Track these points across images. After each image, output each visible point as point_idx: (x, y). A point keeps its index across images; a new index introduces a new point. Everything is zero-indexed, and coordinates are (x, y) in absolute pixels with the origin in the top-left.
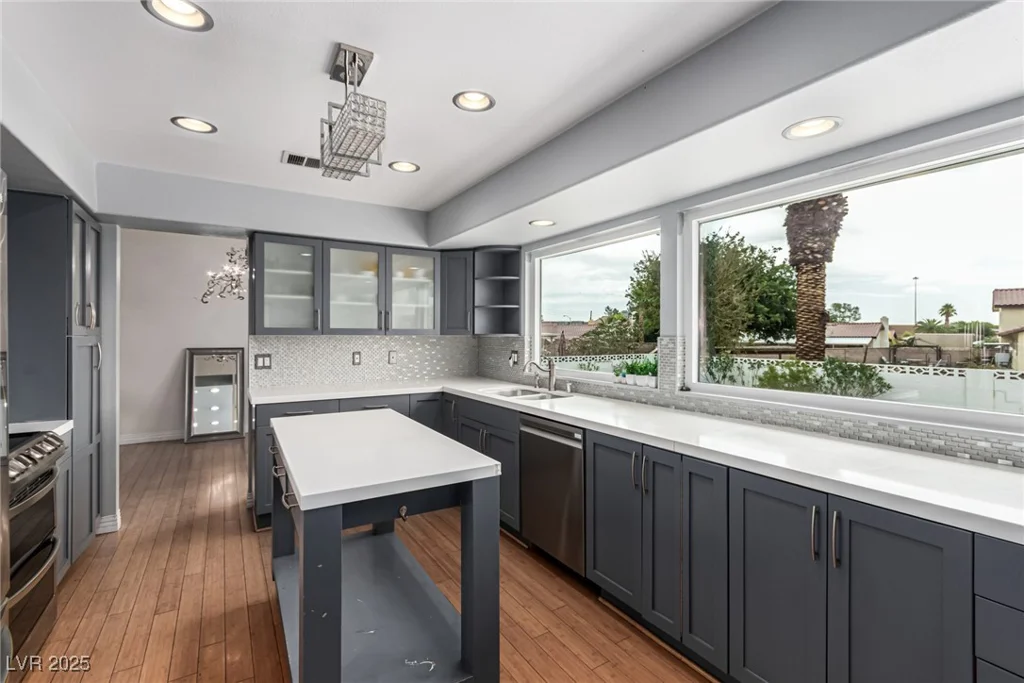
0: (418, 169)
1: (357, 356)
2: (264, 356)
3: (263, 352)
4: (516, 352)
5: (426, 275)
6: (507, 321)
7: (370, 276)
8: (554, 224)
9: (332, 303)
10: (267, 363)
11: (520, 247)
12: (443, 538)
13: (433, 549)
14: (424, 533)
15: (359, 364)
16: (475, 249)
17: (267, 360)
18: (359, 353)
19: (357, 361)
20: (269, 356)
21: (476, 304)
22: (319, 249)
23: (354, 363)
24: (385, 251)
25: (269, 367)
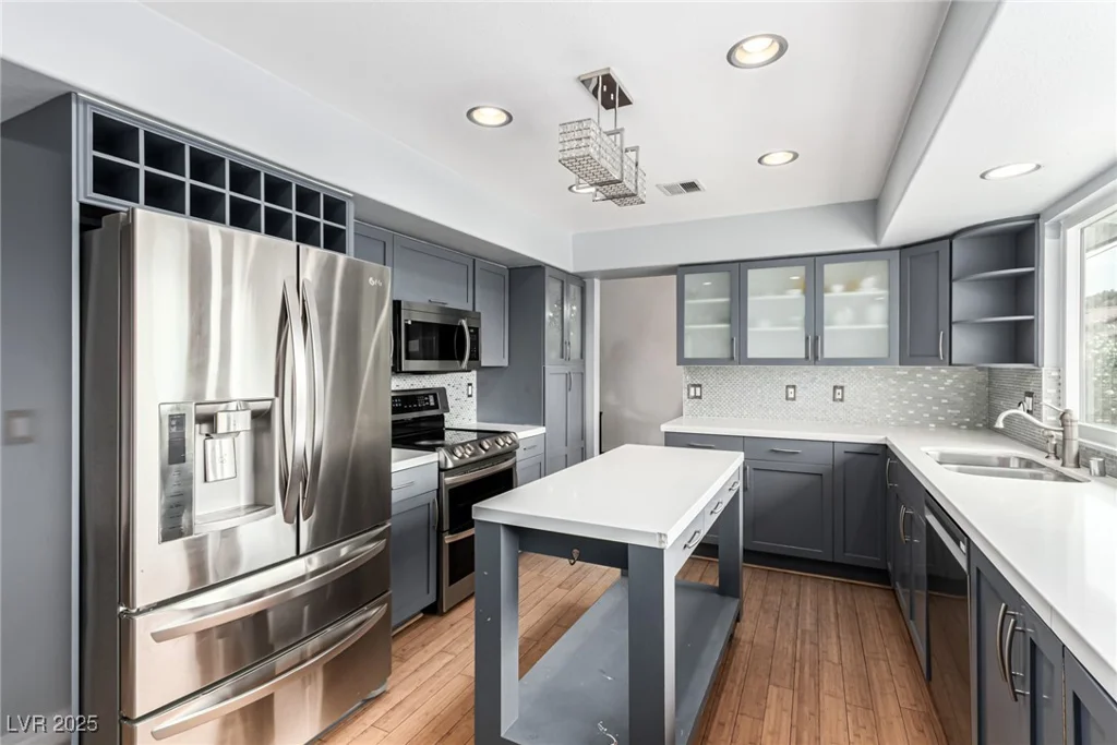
0: (796, 156)
1: (791, 390)
2: (695, 386)
3: (694, 382)
4: (1030, 394)
5: (879, 286)
6: (1017, 343)
7: (796, 294)
8: (1038, 167)
9: (749, 329)
10: (698, 394)
11: (1037, 217)
12: (834, 640)
13: (808, 646)
14: (818, 622)
15: (794, 399)
16: (951, 237)
17: (698, 389)
18: (794, 387)
19: (791, 396)
20: (700, 386)
21: (954, 320)
22: (735, 272)
23: (787, 398)
24: (813, 263)
25: (700, 397)
